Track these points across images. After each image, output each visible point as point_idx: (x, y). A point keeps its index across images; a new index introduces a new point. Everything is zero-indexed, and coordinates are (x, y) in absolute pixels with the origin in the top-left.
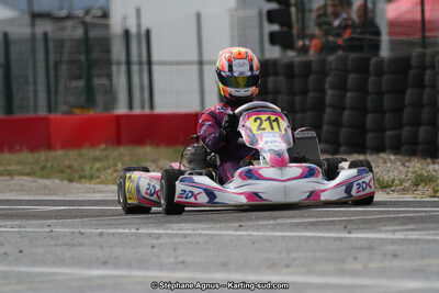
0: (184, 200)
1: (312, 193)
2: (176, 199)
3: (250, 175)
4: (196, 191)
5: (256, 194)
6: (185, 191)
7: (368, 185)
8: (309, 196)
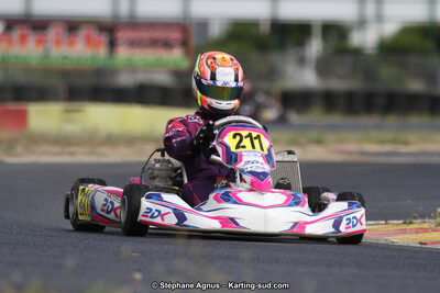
0: (148, 219)
1: (296, 224)
2: (140, 218)
3: (227, 198)
4: (164, 210)
5: (232, 219)
6: (151, 210)
7: (359, 221)
8: (292, 227)
